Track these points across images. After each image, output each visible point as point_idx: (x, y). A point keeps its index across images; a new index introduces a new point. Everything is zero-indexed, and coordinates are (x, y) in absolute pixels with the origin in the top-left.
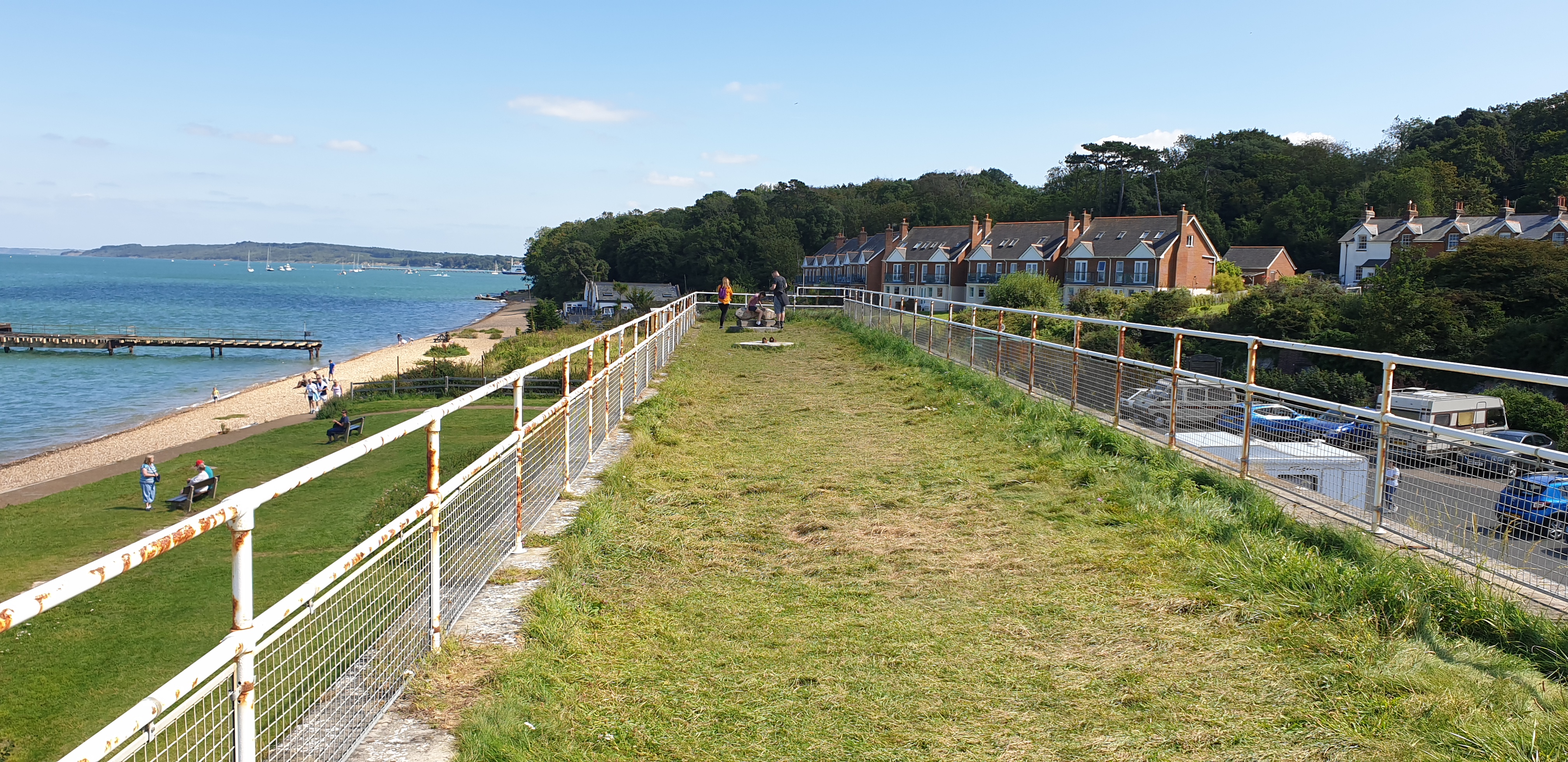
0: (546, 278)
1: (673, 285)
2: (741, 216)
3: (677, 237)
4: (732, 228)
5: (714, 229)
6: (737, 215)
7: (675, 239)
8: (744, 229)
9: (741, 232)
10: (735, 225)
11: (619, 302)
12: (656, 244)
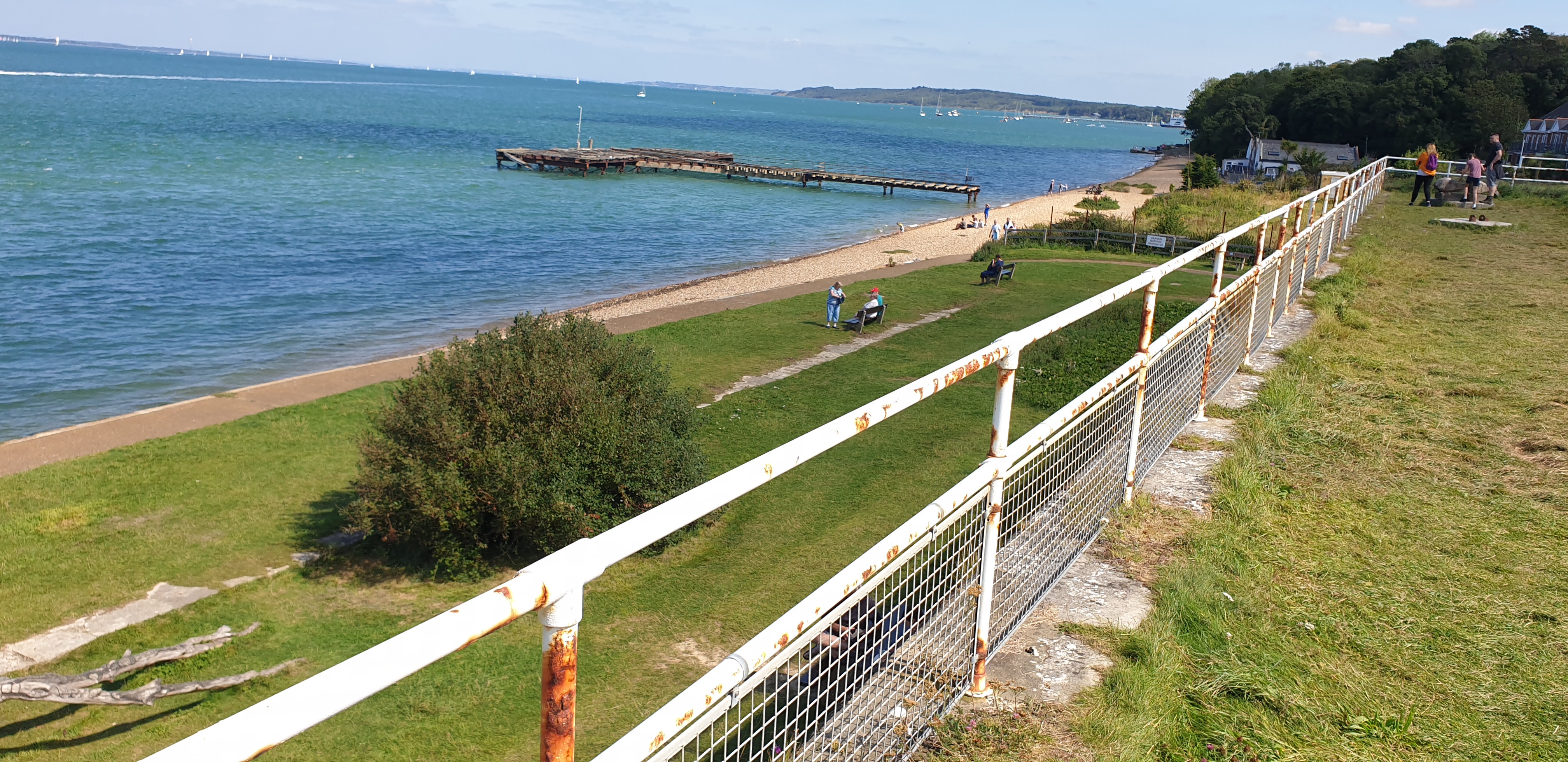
0: (1207, 133)
1: (1351, 146)
2: (1450, 69)
3: (1364, 92)
4: (1436, 84)
5: (1412, 84)
6: (1444, 69)
7: (1361, 94)
8: (1451, 84)
9: (1447, 88)
10: (1441, 80)
11: (1285, 162)
12: (1337, 99)
